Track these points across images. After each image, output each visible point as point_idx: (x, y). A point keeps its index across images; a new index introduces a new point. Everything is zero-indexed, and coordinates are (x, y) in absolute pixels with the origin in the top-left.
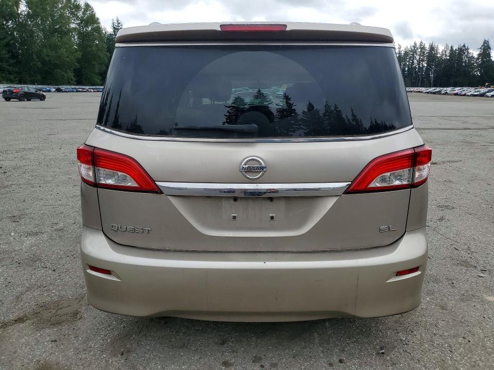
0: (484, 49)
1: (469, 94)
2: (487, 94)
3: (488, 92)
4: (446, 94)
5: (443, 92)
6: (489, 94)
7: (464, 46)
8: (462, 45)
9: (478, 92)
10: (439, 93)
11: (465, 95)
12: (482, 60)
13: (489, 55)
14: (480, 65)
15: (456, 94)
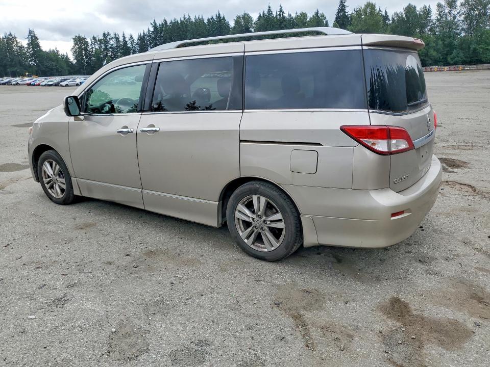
0: (32, 38)
1: (44, 84)
2: (61, 83)
3: (61, 81)
4: (17, 84)
5: (14, 83)
6: (64, 83)
7: (10, 34)
8: (8, 33)
9: (51, 81)
10: (9, 83)
11: (39, 85)
12: (33, 50)
13: (38, 45)
14: (33, 55)
15: (29, 85)
